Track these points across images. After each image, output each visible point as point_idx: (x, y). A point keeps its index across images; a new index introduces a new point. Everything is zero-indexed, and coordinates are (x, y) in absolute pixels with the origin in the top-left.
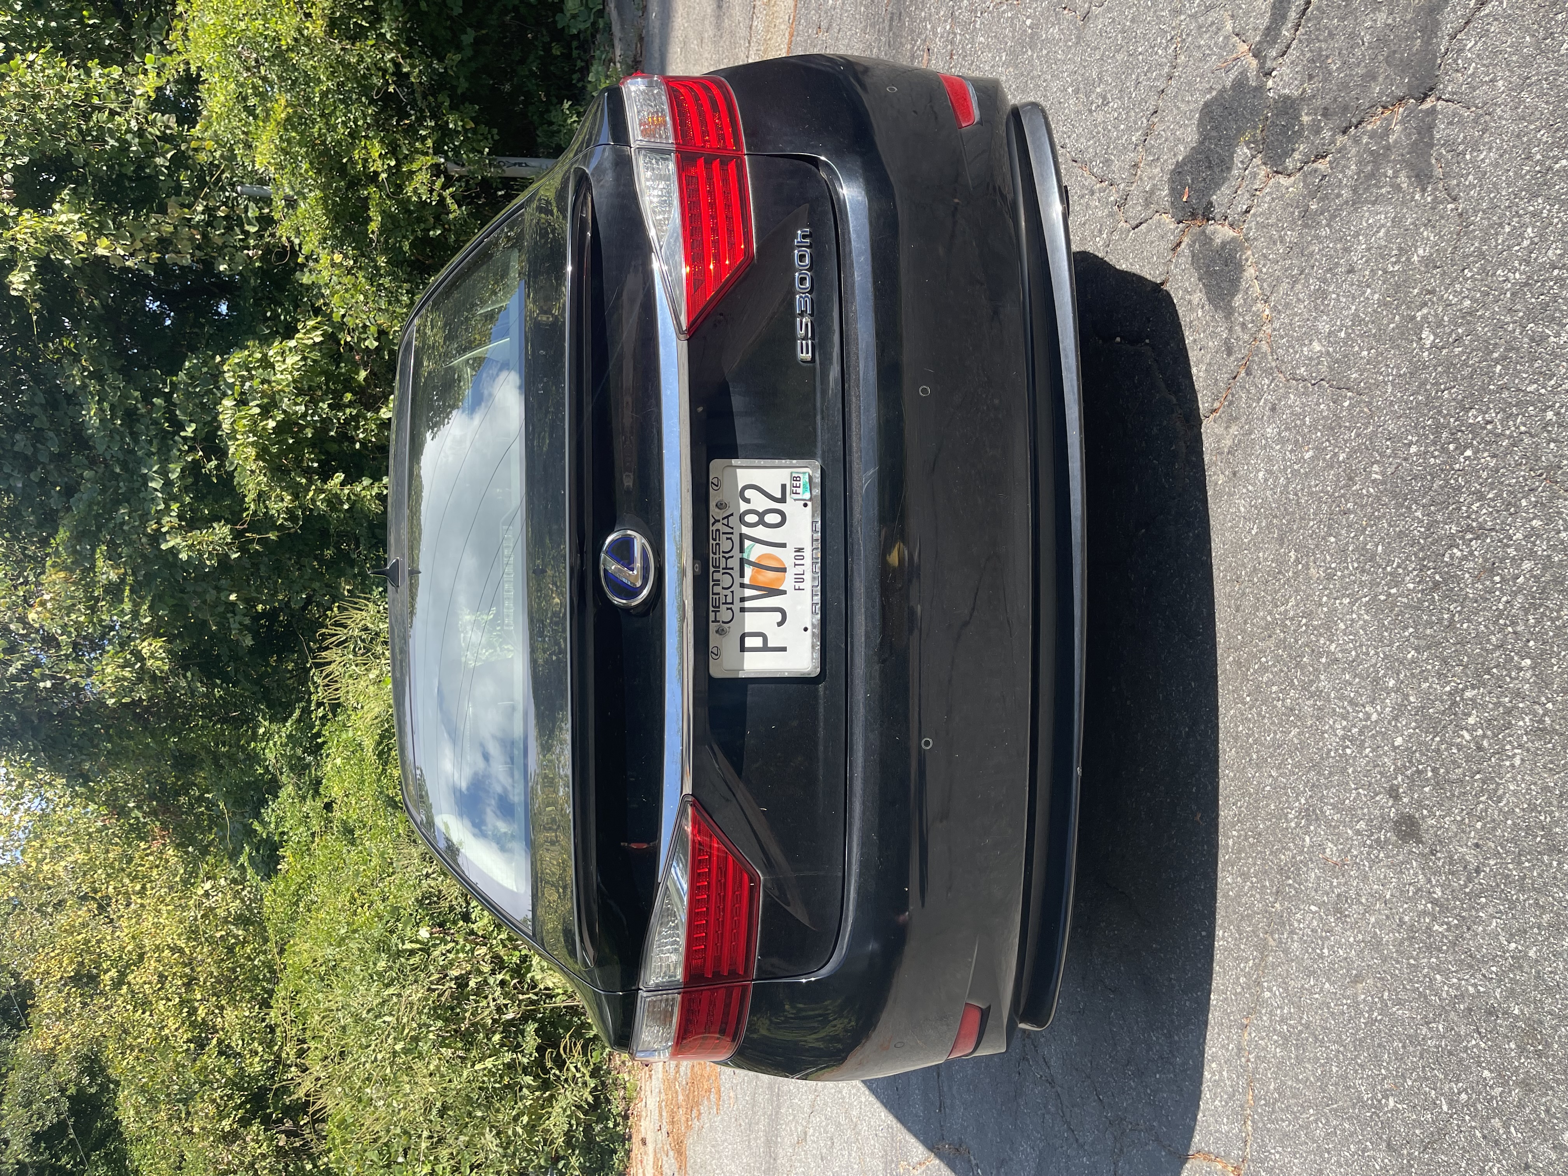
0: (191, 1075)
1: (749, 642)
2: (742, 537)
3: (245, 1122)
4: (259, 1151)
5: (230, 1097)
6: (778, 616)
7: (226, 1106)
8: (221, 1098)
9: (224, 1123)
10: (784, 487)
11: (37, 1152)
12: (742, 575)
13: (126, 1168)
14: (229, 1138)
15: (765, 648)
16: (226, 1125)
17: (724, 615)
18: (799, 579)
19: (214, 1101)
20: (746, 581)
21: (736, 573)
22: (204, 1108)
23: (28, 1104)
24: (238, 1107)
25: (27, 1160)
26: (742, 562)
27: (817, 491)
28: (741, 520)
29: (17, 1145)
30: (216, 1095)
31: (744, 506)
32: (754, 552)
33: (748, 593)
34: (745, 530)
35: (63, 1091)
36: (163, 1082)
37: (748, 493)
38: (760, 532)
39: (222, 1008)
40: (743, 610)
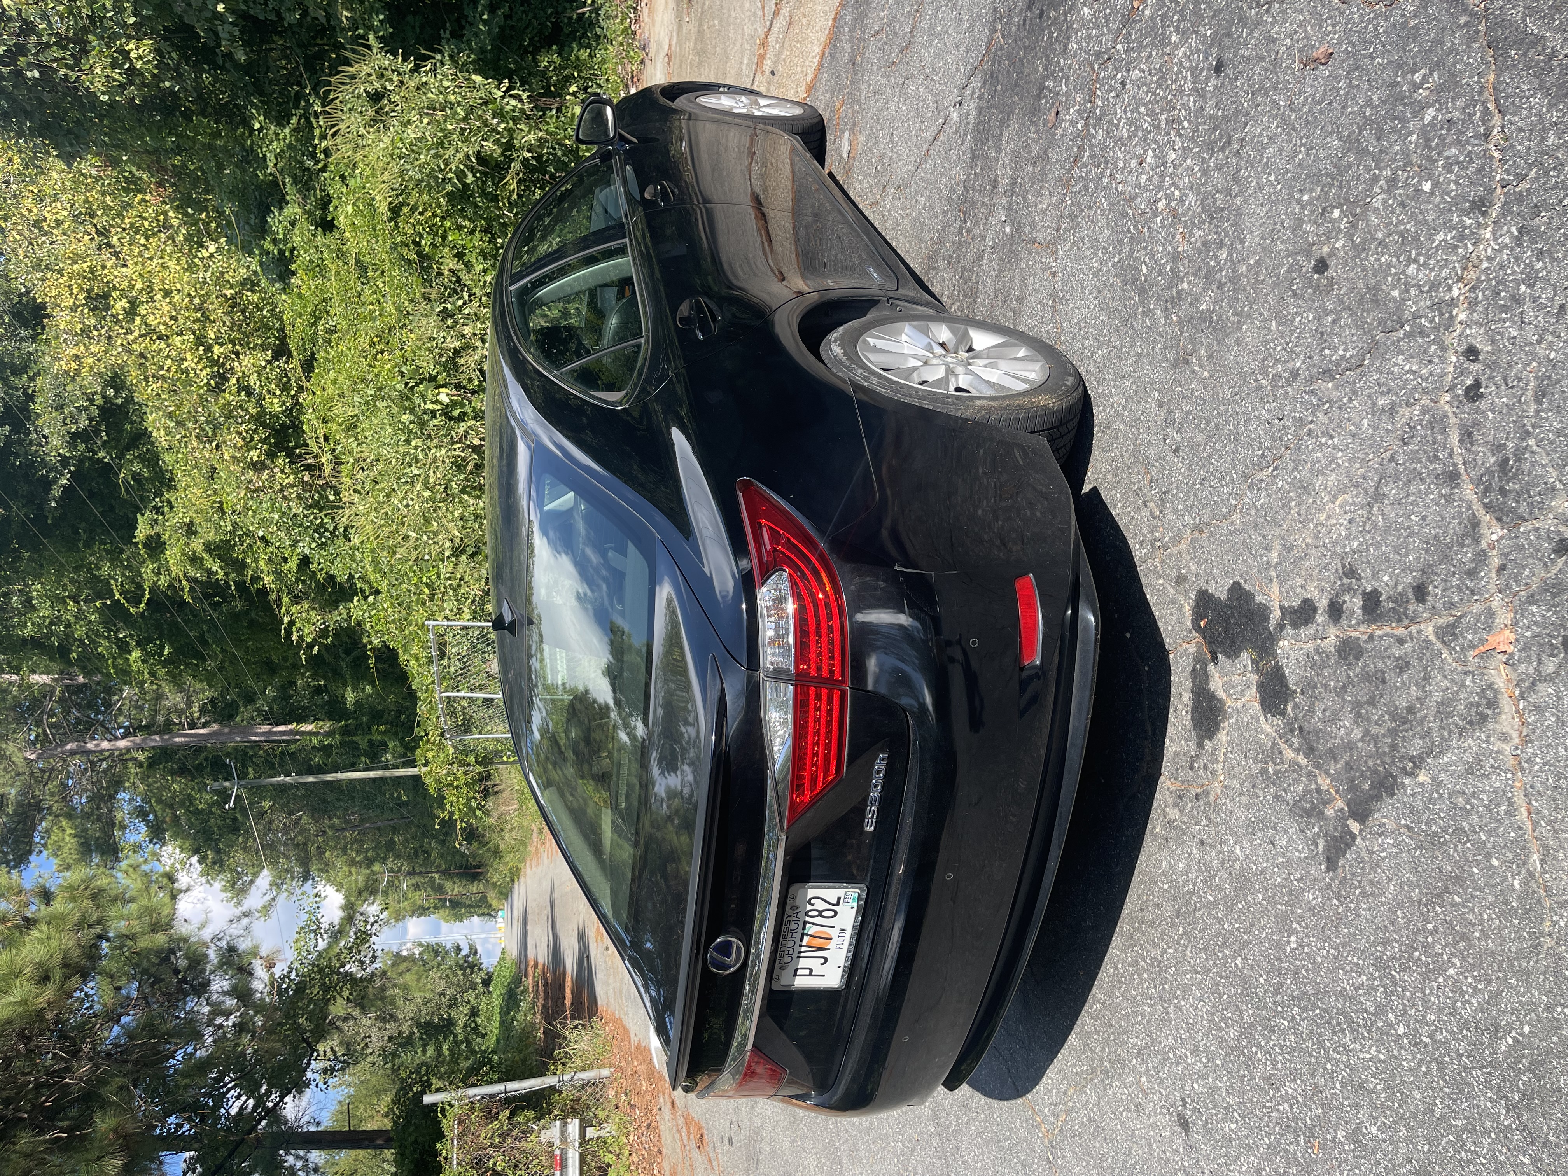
0: (215, 409)
1: (799, 972)
2: (805, 923)
3: (271, 455)
4: (286, 481)
5: (255, 431)
6: (823, 960)
7: (252, 439)
8: (247, 432)
9: (251, 453)
10: (839, 899)
11: (75, 447)
12: (802, 940)
13: (160, 468)
14: (258, 467)
15: (811, 975)
16: (254, 455)
17: (787, 959)
18: (840, 943)
19: (241, 433)
20: (804, 943)
21: (798, 940)
22: (232, 438)
23: (60, 407)
24: (264, 441)
25: (67, 454)
26: (803, 935)
27: (862, 902)
28: (807, 914)
29: (55, 441)
30: (241, 429)
31: (809, 907)
32: (811, 930)
33: (803, 949)
34: (807, 919)
35: (91, 401)
36: (189, 412)
37: (813, 901)
38: (818, 920)
39: (237, 354)
40: (799, 957)
